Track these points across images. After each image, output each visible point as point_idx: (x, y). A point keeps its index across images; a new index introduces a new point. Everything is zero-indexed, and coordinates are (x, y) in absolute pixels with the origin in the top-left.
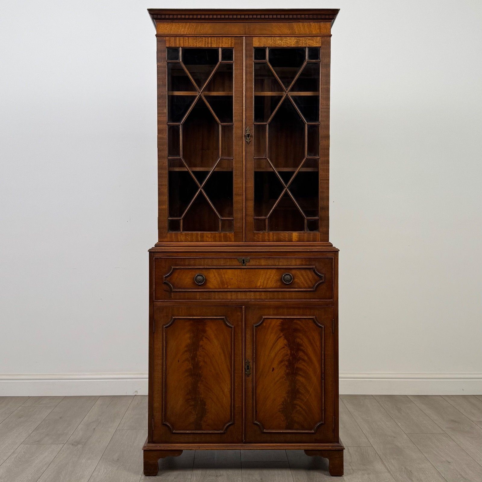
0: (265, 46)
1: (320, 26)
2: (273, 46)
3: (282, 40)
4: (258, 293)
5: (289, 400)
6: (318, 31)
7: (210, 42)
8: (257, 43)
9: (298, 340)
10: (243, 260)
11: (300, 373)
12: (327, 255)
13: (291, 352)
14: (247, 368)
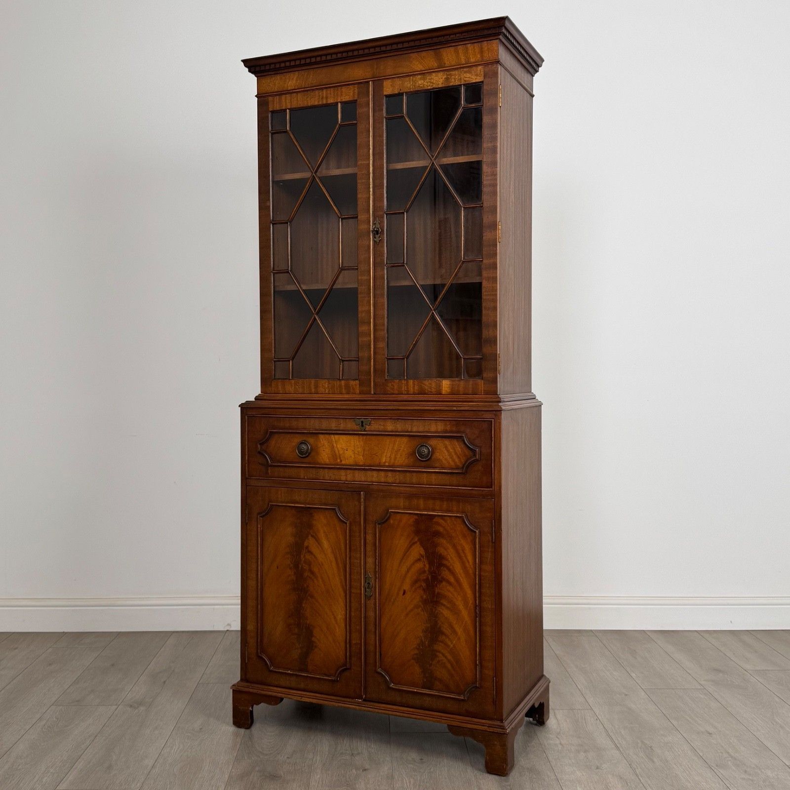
0: (401, 92)
1: (482, 48)
2: (411, 90)
3: (424, 79)
4: (382, 474)
5: (427, 642)
6: (479, 56)
7: (325, 96)
8: (389, 88)
9: (441, 550)
10: (362, 422)
11: (444, 602)
12: (484, 416)
13: (430, 568)
14: (367, 585)
